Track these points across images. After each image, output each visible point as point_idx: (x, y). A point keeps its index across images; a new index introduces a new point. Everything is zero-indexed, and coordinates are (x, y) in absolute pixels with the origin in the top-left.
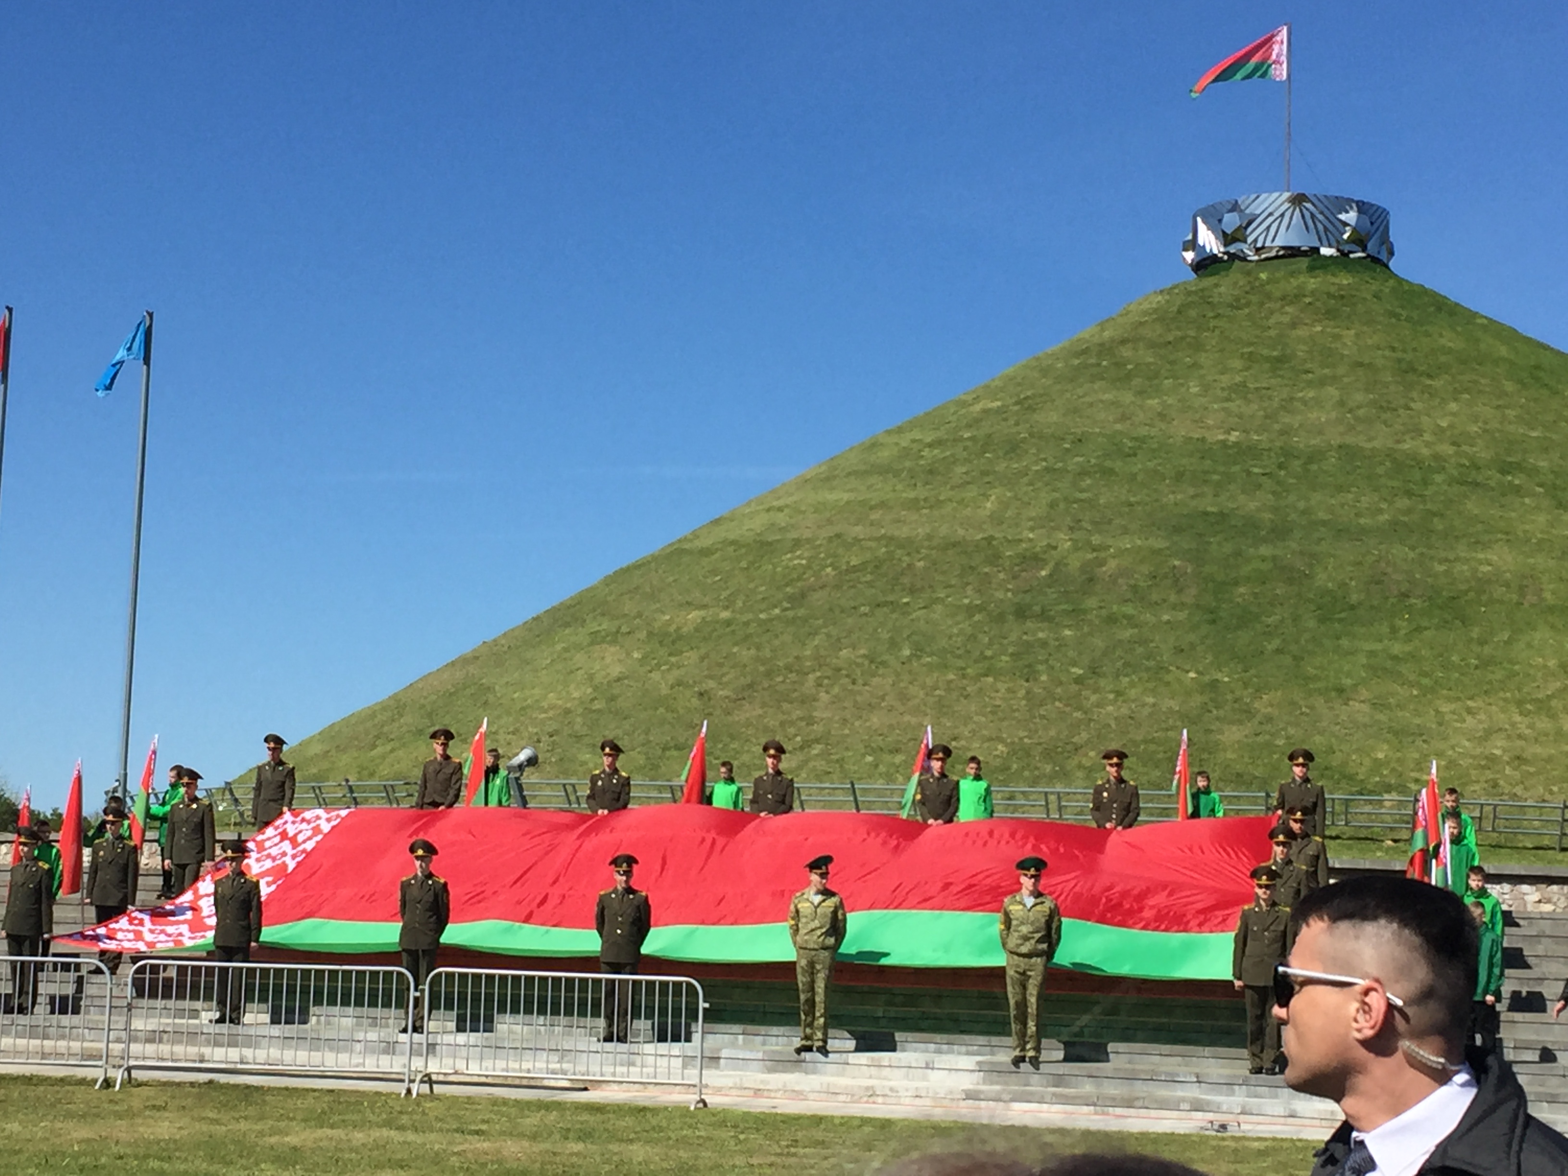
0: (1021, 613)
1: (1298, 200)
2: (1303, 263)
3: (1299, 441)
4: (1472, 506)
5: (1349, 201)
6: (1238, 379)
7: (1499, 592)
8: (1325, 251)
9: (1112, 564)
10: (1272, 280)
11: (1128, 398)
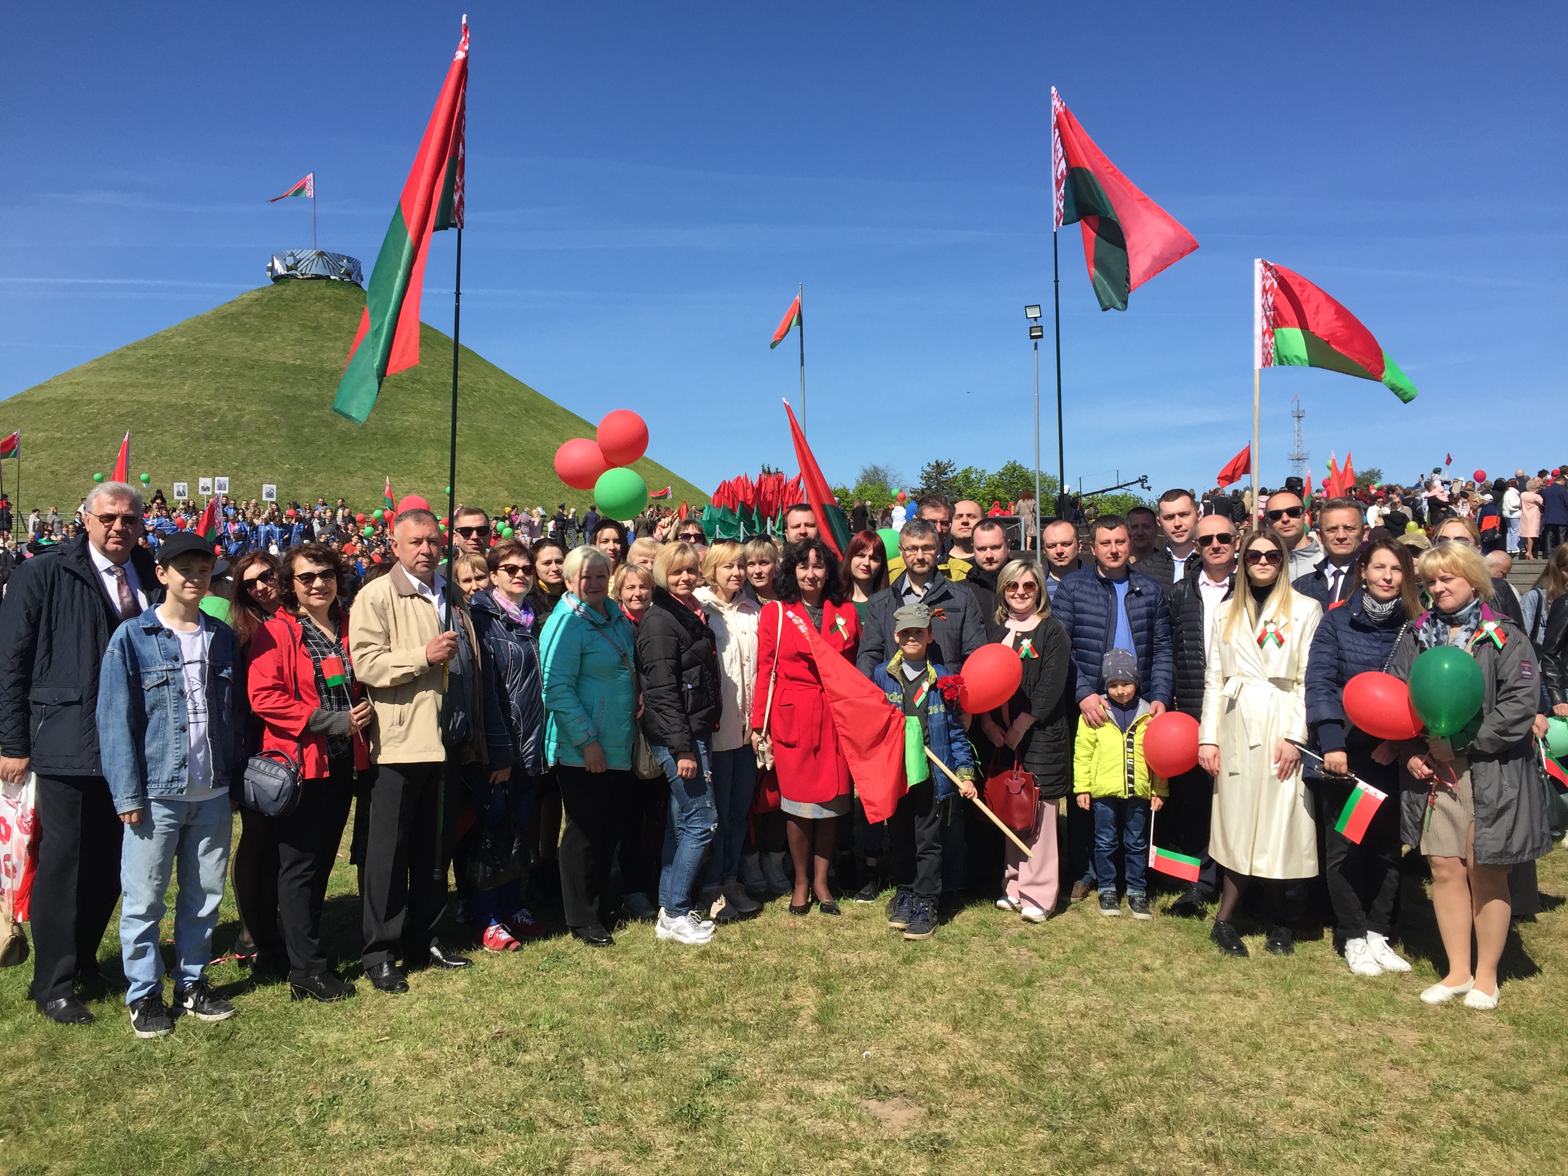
0: (207, 437)
1: (321, 254)
2: (323, 283)
4: (401, 396)
5: (344, 257)
6: (298, 336)
7: (412, 433)
8: (333, 278)
9: (247, 417)
10: (310, 289)
11: (248, 341)
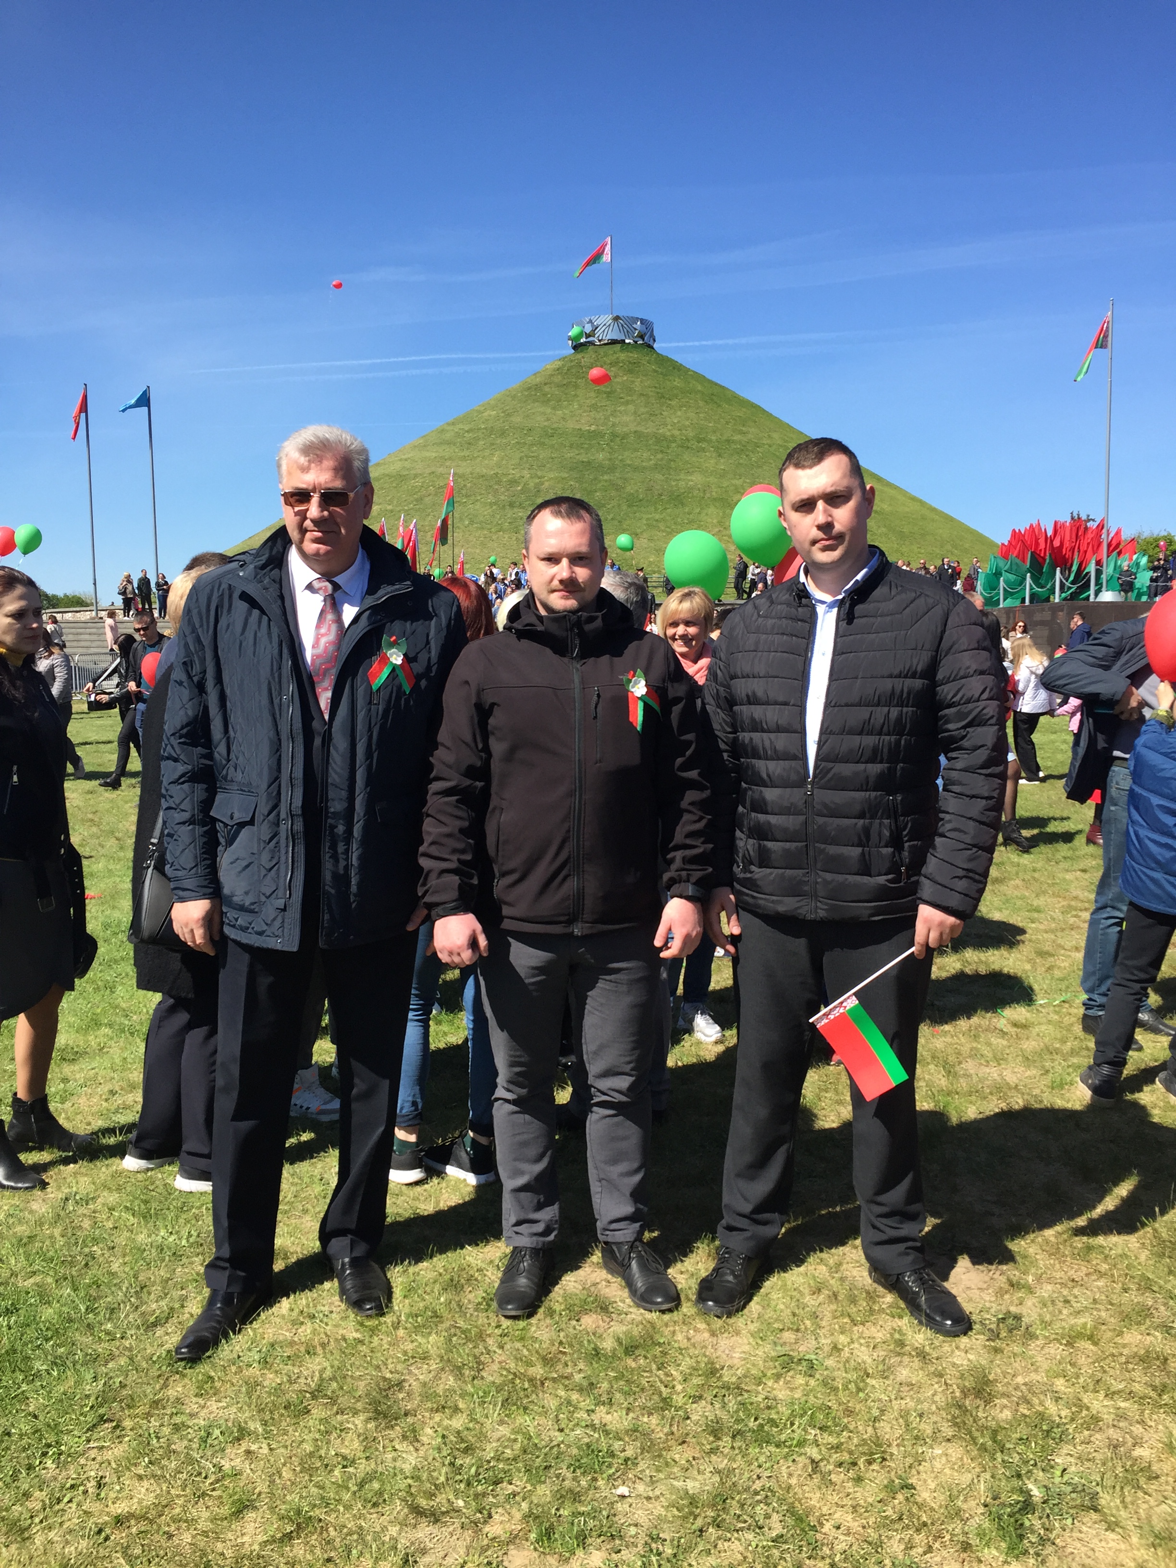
1: (616, 319)
2: (618, 347)
3: (619, 430)
4: (686, 457)
5: (638, 319)
6: (593, 402)
7: (696, 492)
8: (627, 341)
10: (606, 355)
11: (549, 410)
